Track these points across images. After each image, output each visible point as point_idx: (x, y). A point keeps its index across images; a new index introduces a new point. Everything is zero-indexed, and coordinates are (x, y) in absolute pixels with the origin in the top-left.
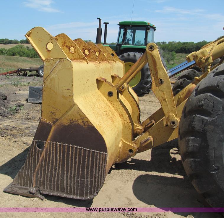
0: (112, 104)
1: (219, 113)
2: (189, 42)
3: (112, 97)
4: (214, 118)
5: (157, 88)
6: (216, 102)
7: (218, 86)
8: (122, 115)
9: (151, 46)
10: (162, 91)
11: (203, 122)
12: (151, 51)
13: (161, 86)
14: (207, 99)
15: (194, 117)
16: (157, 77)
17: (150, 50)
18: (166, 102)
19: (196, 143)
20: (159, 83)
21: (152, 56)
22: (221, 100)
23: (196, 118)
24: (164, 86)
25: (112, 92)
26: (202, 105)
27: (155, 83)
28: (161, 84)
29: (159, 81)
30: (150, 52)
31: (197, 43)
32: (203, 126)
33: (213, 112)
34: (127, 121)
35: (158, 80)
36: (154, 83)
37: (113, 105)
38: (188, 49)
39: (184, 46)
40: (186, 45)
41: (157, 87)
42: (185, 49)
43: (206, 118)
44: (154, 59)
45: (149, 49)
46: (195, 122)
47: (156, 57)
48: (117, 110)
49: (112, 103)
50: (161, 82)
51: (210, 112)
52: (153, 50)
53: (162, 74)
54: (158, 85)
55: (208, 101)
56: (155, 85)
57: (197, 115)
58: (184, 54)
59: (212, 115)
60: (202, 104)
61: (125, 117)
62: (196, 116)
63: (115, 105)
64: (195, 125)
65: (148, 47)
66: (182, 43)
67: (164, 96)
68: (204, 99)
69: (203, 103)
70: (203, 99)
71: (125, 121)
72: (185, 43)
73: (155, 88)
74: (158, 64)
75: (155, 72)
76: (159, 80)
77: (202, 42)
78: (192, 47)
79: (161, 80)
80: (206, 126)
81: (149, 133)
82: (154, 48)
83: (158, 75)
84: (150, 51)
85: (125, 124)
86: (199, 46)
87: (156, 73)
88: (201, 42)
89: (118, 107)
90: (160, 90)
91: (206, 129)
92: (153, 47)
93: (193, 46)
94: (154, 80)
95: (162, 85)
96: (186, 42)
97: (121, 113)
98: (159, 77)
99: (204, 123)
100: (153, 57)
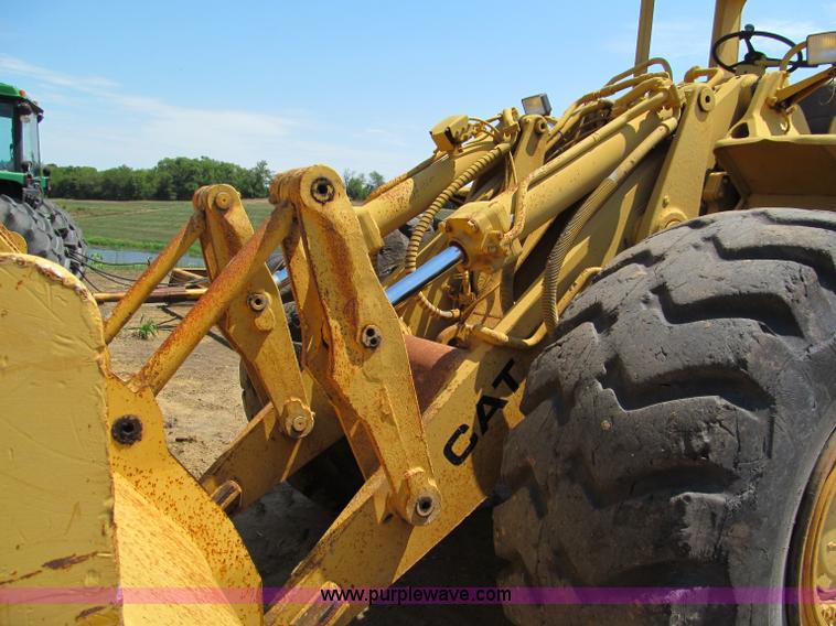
0: (143, 483)
1: (760, 471)
2: (82, 166)
3: (136, 444)
4: (745, 494)
5: (356, 368)
6: (743, 428)
7: (743, 363)
8: (203, 528)
9: (322, 179)
10: (377, 380)
11: (714, 516)
12: (323, 203)
13: (372, 357)
14: (720, 422)
15: (679, 502)
16: (354, 321)
17: (319, 197)
18: (393, 424)
19: (692, 612)
20: (366, 347)
21: (329, 228)
22: (756, 418)
23: (689, 508)
24: (383, 357)
25: (137, 421)
26: (706, 450)
27: (347, 348)
28: (369, 350)
29: (364, 340)
30: (318, 207)
31: (107, 172)
32: (716, 533)
33: (740, 469)
34: (235, 549)
35: (359, 333)
36: (341, 346)
37: (150, 489)
38: (83, 187)
39: (69, 177)
40: (76, 177)
41: (353, 362)
42: (73, 186)
43: (719, 498)
44: (341, 239)
45: (312, 192)
46: (686, 527)
47: (350, 231)
48: (171, 510)
49: (139, 477)
50: (374, 341)
51: (731, 472)
52: (330, 200)
53: (375, 305)
54: (359, 356)
55: (722, 429)
56: (346, 356)
57: (691, 494)
58: (70, 200)
59: (736, 484)
60: (706, 444)
61: (221, 538)
62: (688, 498)
63: (161, 486)
64: (690, 535)
65: (310, 183)
66: (61, 169)
67: (383, 402)
68: (707, 423)
69: (707, 440)
70: (704, 425)
71: (224, 556)
72: (70, 170)
73: (348, 372)
74: (356, 265)
75: (343, 301)
76: (365, 335)
77: (120, 168)
78: (92, 183)
79: (371, 332)
80: (724, 532)
81: (324, 569)
82: (334, 191)
83: (360, 312)
84: (318, 201)
85: (223, 570)
86: (112, 179)
87: (347, 305)
88: (116, 170)
89: (175, 493)
90: (368, 379)
91: (726, 543)
92: (330, 184)
93: (94, 179)
94: (339, 333)
95: (376, 354)
96: (75, 166)
97: (196, 521)
98: (362, 320)
99: (718, 521)
100: (336, 233)
